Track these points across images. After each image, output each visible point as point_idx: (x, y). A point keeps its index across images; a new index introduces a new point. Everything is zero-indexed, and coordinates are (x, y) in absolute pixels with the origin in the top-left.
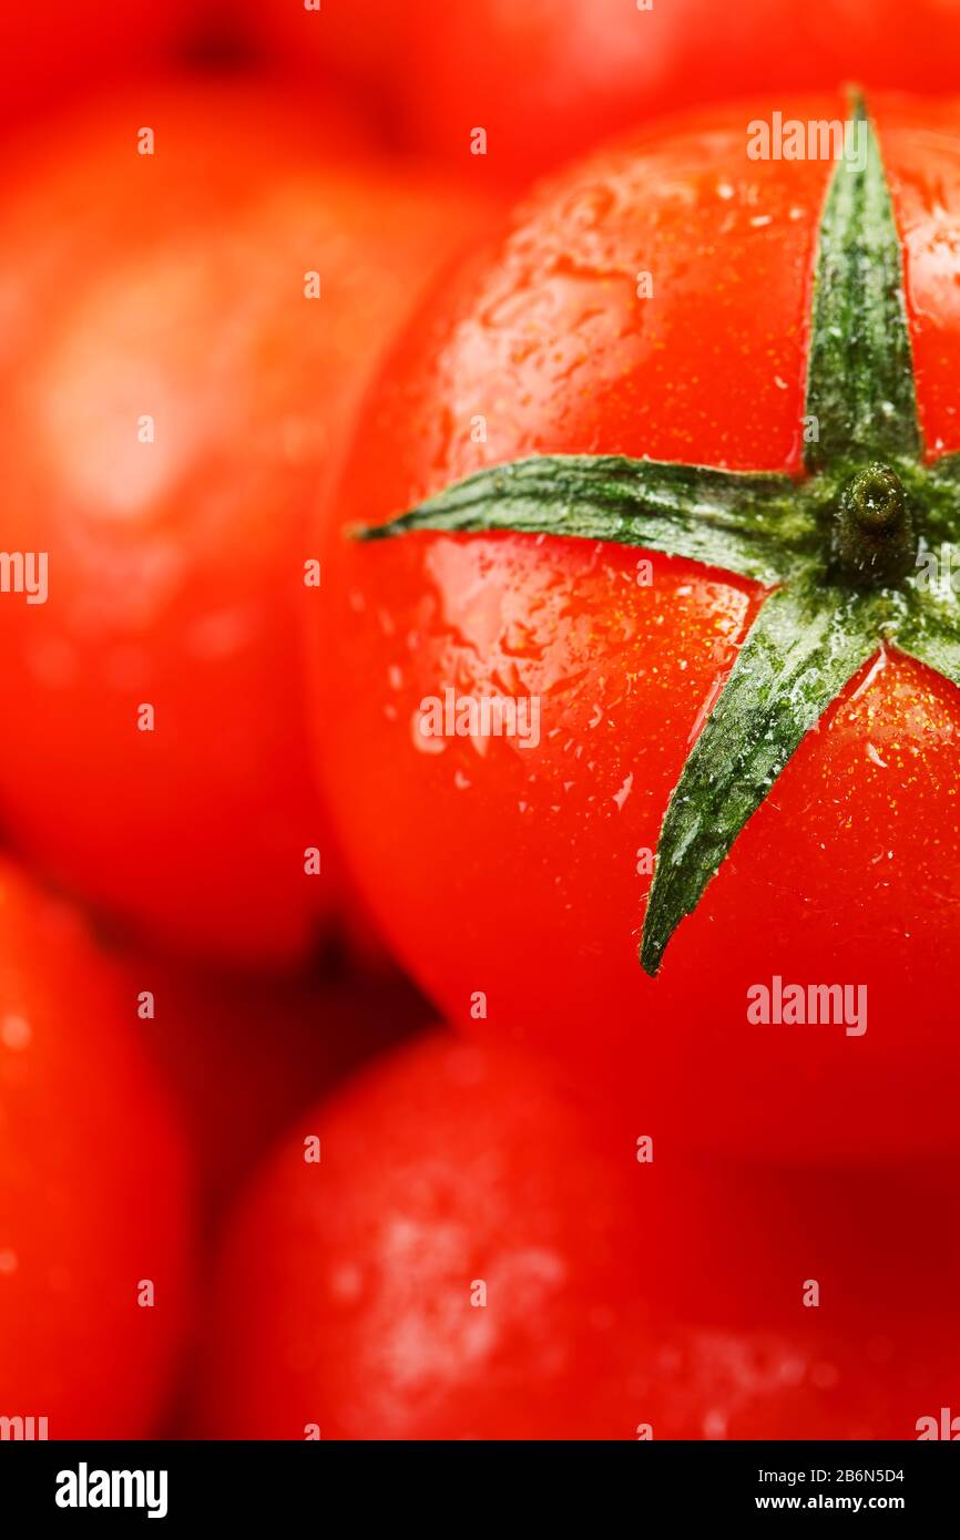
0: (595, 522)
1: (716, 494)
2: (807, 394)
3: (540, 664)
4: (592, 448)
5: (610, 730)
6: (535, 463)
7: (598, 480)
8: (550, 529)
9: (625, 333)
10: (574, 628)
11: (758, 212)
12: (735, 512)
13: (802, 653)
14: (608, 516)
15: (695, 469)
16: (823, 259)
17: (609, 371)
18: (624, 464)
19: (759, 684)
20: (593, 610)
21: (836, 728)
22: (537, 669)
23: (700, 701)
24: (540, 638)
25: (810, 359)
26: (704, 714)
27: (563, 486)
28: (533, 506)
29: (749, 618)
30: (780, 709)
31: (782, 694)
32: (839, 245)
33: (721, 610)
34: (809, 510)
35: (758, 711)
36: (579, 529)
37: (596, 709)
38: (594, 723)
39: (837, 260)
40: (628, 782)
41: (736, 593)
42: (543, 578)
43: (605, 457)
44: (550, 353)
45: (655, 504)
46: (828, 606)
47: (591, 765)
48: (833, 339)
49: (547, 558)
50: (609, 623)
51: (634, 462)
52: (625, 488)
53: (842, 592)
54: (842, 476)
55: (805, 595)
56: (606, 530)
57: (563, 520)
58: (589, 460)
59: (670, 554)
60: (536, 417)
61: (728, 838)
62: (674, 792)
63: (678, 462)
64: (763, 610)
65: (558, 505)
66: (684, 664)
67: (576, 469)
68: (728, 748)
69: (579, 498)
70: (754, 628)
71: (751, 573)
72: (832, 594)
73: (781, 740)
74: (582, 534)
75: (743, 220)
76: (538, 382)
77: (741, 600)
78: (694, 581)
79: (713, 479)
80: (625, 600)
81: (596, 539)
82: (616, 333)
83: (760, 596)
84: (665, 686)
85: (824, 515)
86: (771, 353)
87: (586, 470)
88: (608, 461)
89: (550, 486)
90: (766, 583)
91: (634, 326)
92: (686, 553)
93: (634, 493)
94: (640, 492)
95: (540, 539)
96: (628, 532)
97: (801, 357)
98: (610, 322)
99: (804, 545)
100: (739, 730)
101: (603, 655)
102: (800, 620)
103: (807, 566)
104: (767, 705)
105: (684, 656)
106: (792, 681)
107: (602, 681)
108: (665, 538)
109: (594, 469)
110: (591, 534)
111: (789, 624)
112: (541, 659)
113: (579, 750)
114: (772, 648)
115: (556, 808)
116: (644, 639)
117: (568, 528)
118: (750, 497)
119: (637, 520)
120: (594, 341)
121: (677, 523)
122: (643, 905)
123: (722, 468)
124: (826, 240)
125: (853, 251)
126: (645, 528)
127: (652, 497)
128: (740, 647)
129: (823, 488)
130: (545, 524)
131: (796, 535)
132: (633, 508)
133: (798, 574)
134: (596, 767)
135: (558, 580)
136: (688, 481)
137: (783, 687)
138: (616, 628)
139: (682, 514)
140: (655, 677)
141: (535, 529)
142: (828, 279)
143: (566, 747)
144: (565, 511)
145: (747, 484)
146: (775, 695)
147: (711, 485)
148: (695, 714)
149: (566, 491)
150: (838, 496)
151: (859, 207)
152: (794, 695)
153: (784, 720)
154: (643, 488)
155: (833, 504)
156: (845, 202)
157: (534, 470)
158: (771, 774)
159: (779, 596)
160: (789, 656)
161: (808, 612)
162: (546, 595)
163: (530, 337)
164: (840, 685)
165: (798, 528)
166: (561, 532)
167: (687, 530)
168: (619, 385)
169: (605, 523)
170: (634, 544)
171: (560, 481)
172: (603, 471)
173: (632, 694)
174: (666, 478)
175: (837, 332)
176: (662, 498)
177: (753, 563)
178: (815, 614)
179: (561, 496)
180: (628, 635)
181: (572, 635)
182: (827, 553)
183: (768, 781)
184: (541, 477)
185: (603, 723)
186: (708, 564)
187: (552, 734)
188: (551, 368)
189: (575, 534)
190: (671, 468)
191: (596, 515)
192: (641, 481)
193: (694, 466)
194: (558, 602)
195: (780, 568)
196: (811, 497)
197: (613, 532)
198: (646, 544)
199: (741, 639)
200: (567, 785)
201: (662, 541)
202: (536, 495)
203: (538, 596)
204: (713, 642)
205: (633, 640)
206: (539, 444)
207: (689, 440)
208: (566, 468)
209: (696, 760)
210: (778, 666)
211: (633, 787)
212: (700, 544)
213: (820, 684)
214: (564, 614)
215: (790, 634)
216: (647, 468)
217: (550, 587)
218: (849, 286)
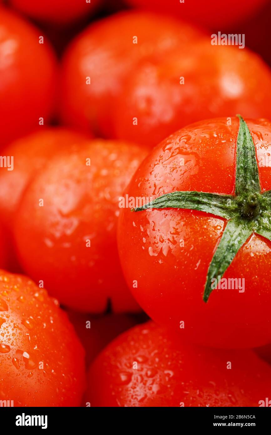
0: (191, 205)
1: (216, 200)
2: (236, 178)
3: (179, 236)
4: (189, 190)
5: (195, 250)
6: (177, 193)
7: (191, 196)
8: (181, 207)
9: (195, 165)
10: (186, 228)
11: (223, 140)
12: (220, 204)
13: (237, 234)
14: (193, 204)
15: (212, 194)
16: (239, 149)
17: (192, 173)
18: (197, 193)
19: (228, 240)
20: (191, 224)
21: (244, 250)
22: (178, 237)
23: (215, 244)
24: (179, 230)
25: (236, 171)
26: (217, 246)
27: (183, 198)
28: (177, 202)
29: (225, 226)
30: (233, 245)
31: (233, 242)
32: (241, 147)
33: (218, 224)
34: (236, 203)
35: (228, 246)
36: (187, 207)
37: (192, 246)
38: (192, 249)
39: (241, 149)
40: (200, 261)
41: (221, 221)
42: (179, 218)
43: (192, 192)
44: (179, 170)
45: (204, 202)
46: (241, 224)
47: (191, 258)
48: (241, 166)
49: (179, 213)
50: (194, 227)
51: (199, 193)
52: (197, 198)
53: (244, 221)
54: (243, 196)
55: (236, 221)
56: (193, 207)
57: (183, 205)
58: (189, 192)
59: (207, 212)
60: (176, 183)
61: (223, 273)
62: (210, 263)
63: (208, 193)
64: (227, 224)
65: (182, 202)
66: (211, 236)
67: (186, 194)
68: (222, 253)
69: (187, 200)
70: (226, 228)
71: (224, 216)
72: (242, 221)
73: (233, 252)
74: (188, 208)
75: (220, 142)
76: (176, 176)
77: (222, 222)
78: (212, 218)
79: (216, 196)
80: (197, 222)
81: (191, 209)
82: (194, 165)
83: (226, 221)
84: (207, 240)
85: (240, 204)
86: (228, 169)
87: (188, 194)
88: (193, 192)
89: (180, 198)
90: (228, 219)
91: (197, 163)
92: (210, 212)
93: (199, 199)
94: (201, 199)
95: (178, 209)
96: (198, 208)
97: (234, 170)
98: (193, 163)
99: (235, 211)
100: (224, 250)
101: (193, 234)
102: (235, 227)
103: (236, 215)
104: (230, 244)
105: (211, 234)
106: (235, 240)
107: (193, 239)
108: (205, 209)
109: (190, 194)
110: (190, 208)
111: (233, 227)
112: (179, 235)
113: (188, 255)
114: (230, 232)
115: (183, 267)
116: (202, 230)
117: (185, 207)
118: (224, 200)
119: (200, 205)
120: (189, 166)
121: (208, 206)
122: (204, 288)
123: (217, 194)
124: (239, 146)
125: (245, 148)
126: (201, 207)
127: (203, 200)
128: (223, 232)
129: (240, 199)
130: (179, 206)
131: (234, 209)
132: (199, 202)
133: (234, 217)
134: (192, 258)
135: (182, 218)
136: (211, 196)
137: (233, 241)
138: (196, 228)
139: (209, 204)
140: (205, 239)
141: (177, 207)
142: (240, 154)
143: (185, 254)
144: (184, 203)
145: (223, 197)
146: (232, 243)
147: (215, 198)
148: (214, 246)
149: (184, 199)
150: (243, 200)
151: (245, 138)
152: (236, 242)
153: (233, 247)
154: (201, 198)
155: (242, 202)
156: (242, 138)
157: (177, 194)
158: (231, 259)
159: (230, 222)
160: (234, 234)
161: (237, 225)
162: (180, 221)
163: (174, 166)
164: (245, 240)
165: (234, 207)
166: (183, 208)
167: (211, 207)
168: (194, 176)
169: (193, 206)
170: (199, 210)
171: (183, 197)
172: (192, 194)
173: (200, 242)
174: (206, 196)
175: (242, 165)
176: (205, 200)
177: (224, 214)
178: (238, 225)
179: (183, 200)
180: (199, 229)
181: (186, 230)
182: (240, 212)
183: (231, 261)
184: (178, 196)
185: (194, 249)
186: (215, 215)
187: (182, 251)
188: (179, 173)
189: (186, 208)
190: (207, 194)
191: (191, 204)
192: (201, 197)
193: (212, 193)
194: (182, 223)
195: (230, 216)
196: (237, 200)
197: (195, 207)
198: (202, 210)
199: (223, 230)
200: (186, 262)
201: (206, 210)
202: (177, 200)
203: (178, 221)
204: (217, 231)
205: (200, 231)
206: (178, 189)
207: (211, 188)
208: (184, 194)
209: (215, 256)
210: (232, 236)
211: (201, 262)
212: (213, 210)
213: (241, 240)
214: (184, 225)
215: (234, 230)
216: (202, 194)
217: (180, 220)
218: (244, 155)
